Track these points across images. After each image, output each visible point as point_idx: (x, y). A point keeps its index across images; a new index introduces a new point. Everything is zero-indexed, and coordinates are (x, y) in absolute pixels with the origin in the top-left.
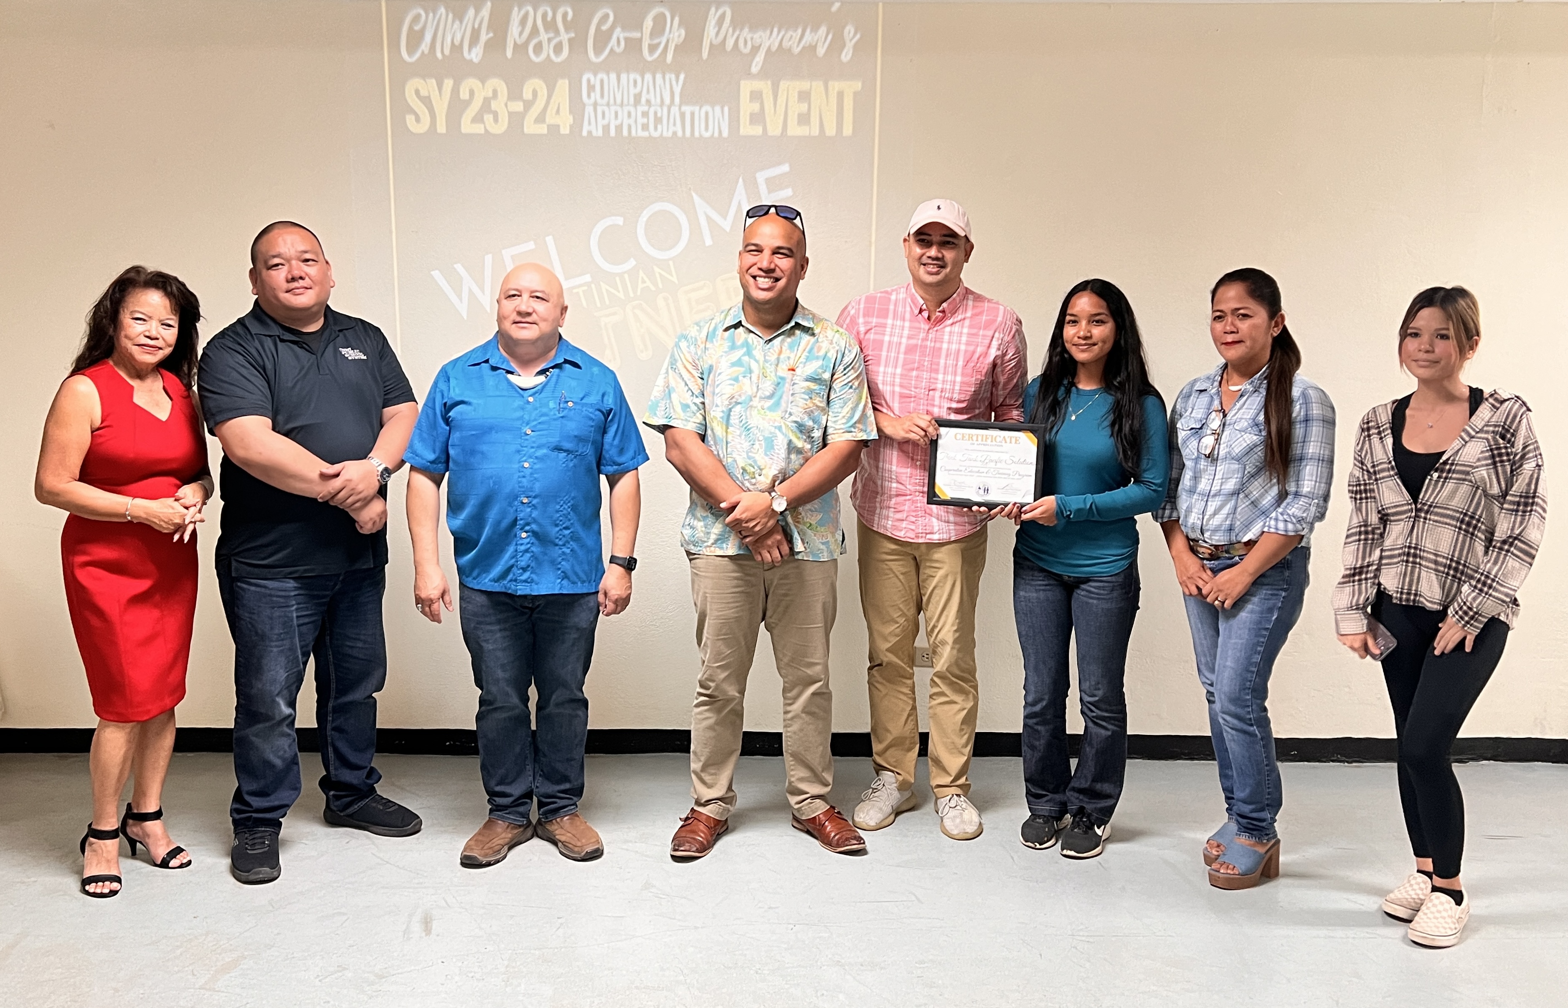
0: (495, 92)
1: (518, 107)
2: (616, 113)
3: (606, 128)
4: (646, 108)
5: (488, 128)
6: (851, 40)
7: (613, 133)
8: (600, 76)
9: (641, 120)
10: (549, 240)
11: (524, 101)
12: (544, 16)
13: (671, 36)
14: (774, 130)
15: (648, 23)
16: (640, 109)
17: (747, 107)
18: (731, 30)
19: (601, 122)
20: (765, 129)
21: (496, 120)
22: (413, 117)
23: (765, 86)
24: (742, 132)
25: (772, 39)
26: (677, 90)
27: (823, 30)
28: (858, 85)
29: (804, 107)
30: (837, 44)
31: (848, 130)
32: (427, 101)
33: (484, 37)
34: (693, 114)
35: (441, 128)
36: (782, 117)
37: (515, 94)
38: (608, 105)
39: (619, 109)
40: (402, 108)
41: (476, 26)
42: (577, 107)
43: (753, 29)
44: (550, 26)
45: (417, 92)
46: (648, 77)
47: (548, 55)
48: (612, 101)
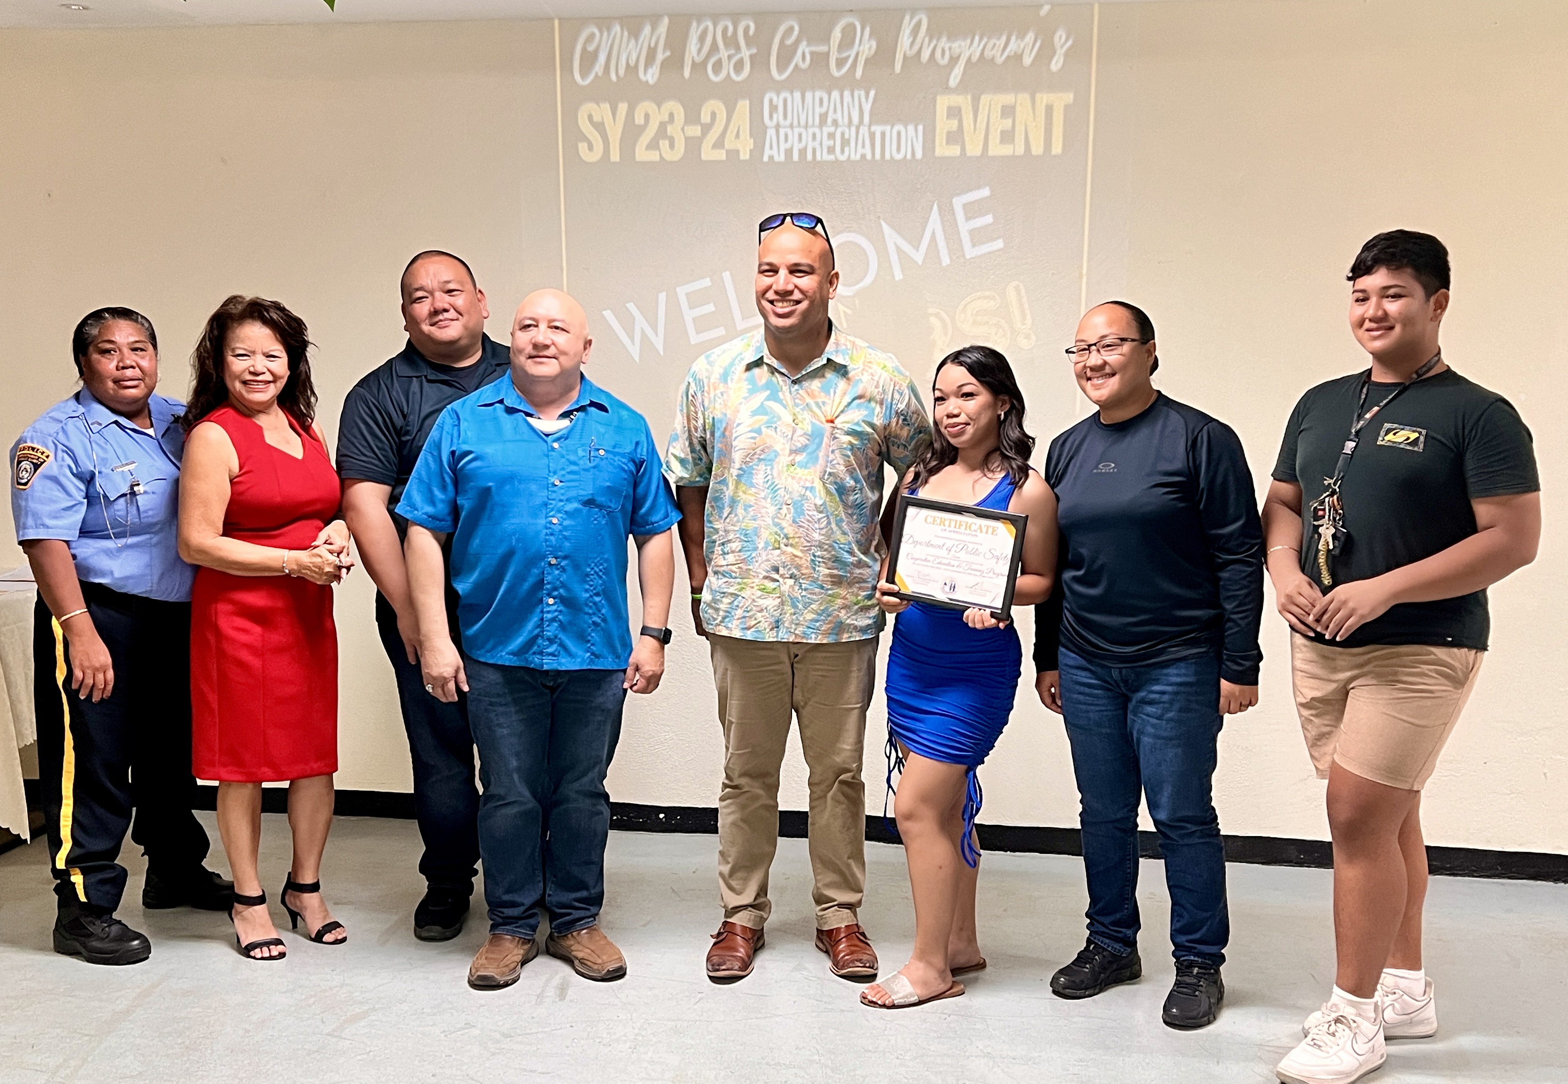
0: (671, 115)
1: (695, 131)
2: (800, 135)
3: (789, 152)
4: (832, 129)
5: (664, 156)
6: (1062, 47)
7: (796, 157)
8: (783, 95)
9: (827, 143)
10: (726, 275)
11: (702, 125)
12: (725, 31)
13: (861, 48)
14: (974, 149)
15: (837, 34)
16: (826, 130)
17: (944, 125)
18: (927, 40)
19: (783, 146)
20: (963, 149)
21: (672, 146)
22: (586, 145)
23: (963, 101)
24: (938, 152)
25: (972, 49)
26: (867, 108)
27: (1030, 37)
28: (1069, 97)
29: (1007, 123)
30: (1046, 52)
31: (1057, 148)
32: (600, 127)
33: (660, 56)
34: (883, 134)
35: (615, 157)
36: (982, 136)
37: (692, 117)
38: (791, 126)
39: (803, 130)
40: (575, 136)
41: (653, 45)
42: (758, 131)
43: (951, 37)
44: (731, 42)
45: (590, 117)
46: (835, 94)
47: (729, 73)
48: (795, 123)
